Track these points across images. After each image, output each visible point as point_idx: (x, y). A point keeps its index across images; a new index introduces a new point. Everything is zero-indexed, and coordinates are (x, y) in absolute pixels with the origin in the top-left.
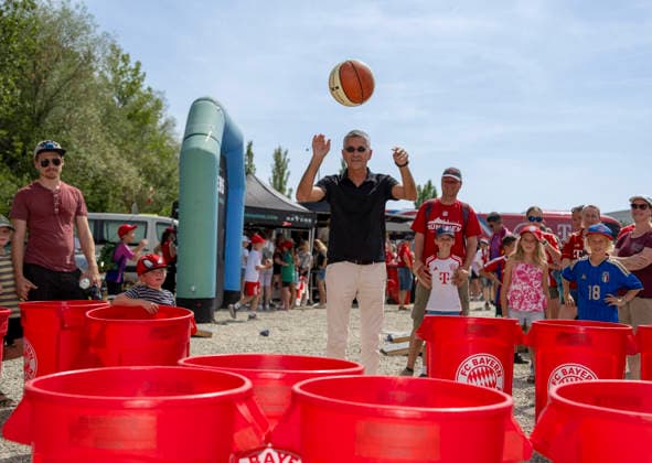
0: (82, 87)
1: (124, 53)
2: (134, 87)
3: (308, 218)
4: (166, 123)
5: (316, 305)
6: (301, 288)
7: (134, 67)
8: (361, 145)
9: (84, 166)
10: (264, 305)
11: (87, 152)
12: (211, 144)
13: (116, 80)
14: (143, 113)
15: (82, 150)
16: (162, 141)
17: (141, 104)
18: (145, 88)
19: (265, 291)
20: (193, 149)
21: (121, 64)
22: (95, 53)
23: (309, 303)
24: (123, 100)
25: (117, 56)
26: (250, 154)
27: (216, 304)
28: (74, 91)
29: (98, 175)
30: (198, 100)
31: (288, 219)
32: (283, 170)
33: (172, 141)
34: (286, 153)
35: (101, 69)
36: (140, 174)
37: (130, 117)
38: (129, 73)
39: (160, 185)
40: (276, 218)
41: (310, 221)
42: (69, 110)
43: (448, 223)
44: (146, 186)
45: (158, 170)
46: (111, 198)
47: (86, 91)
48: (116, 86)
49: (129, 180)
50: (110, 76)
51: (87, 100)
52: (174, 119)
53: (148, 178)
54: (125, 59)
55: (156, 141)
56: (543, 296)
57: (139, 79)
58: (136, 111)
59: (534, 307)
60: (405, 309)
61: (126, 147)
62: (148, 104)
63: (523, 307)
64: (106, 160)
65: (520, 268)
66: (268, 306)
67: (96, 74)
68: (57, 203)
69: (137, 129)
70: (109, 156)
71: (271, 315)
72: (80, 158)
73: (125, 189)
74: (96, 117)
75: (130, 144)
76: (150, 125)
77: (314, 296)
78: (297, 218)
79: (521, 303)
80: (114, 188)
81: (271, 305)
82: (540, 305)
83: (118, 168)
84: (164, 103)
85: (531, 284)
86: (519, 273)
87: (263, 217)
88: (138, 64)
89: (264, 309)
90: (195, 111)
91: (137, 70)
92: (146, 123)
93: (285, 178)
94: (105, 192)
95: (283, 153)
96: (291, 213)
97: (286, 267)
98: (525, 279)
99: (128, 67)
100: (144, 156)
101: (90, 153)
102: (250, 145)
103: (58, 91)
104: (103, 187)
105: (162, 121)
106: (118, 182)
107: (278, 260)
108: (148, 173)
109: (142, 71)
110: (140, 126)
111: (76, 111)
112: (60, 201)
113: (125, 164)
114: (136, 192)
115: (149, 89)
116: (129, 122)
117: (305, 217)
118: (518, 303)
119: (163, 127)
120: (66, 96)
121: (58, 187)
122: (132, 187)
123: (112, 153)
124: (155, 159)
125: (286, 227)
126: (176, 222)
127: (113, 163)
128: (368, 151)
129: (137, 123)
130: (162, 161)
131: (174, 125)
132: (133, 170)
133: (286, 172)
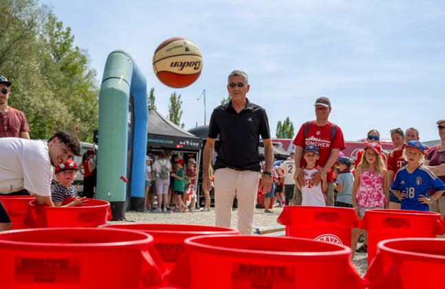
0: (27, 46)
1: (58, 21)
2: (66, 47)
3: (196, 142)
4: (89, 74)
5: (202, 209)
6: (191, 193)
7: (65, 31)
8: (240, 81)
9: (28, 106)
10: (162, 207)
11: (29, 95)
12: (123, 85)
13: (52, 41)
14: (72, 66)
15: (26, 93)
16: (86, 88)
17: (71, 60)
18: (74, 47)
19: (163, 197)
20: (109, 89)
21: (56, 29)
22: (36, 21)
23: (196, 207)
24: (58, 56)
25: (53, 23)
26: (152, 97)
27: (125, 206)
28: (20, 49)
29: (38, 112)
30: (112, 53)
31: (181, 143)
32: (178, 110)
33: (94, 87)
34: (179, 98)
35: (41, 33)
36: (70, 112)
37: (62, 69)
38: (62, 36)
39: (85, 120)
40: (172, 142)
41: (198, 144)
42: (17, 63)
43: (319, 140)
44: (74, 120)
45: (83, 108)
46: (47, 129)
47: (30, 49)
48: (52, 46)
49: (61, 116)
50: (48, 38)
51: (30, 55)
52: (95, 71)
53: (76, 115)
54: (59, 25)
55: (82, 87)
56: (383, 196)
57: (69, 40)
58: (67, 64)
59: (377, 203)
60: (269, 212)
61: (60, 92)
62: (76, 59)
63: (367, 204)
64: (44, 101)
65: (365, 174)
66: (165, 209)
67: (37, 37)
68: (5, 123)
69: (68, 78)
70: (46, 97)
71: (167, 215)
72: (25, 99)
73: (58, 123)
74: (37, 68)
75: (62, 90)
76: (77, 75)
77: (200, 202)
78: (187, 142)
79: (366, 201)
80: (50, 122)
81: (168, 209)
82: (382, 202)
83: (53, 106)
84: (88, 58)
85: (373, 187)
86: (364, 178)
87: (162, 141)
88: (69, 29)
89: (163, 211)
90: (111, 60)
91: (68, 33)
92: (74, 74)
93: (178, 116)
94: (43, 125)
95: (177, 97)
96: (183, 139)
97: (179, 180)
98: (369, 183)
99: (61, 31)
100: (72, 98)
101: (33, 96)
102: (152, 91)
103: (8, 49)
104: (42, 121)
105: (86, 72)
106: (52, 117)
107: (173, 175)
108: (75, 111)
109: (71, 34)
110: (70, 76)
111: (22, 64)
112: (8, 121)
113: (58, 104)
114: (66, 125)
115: (77, 48)
116: (62, 73)
117: (193, 142)
118: (363, 200)
119: (87, 77)
120: (14, 52)
121: (6, 111)
122: (63, 121)
123: (49, 96)
124: (81, 100)
125: (179, 149)
126: (96, 146)
127: (50, 103)
128: (246, 86)
129: (67, 74)
130: (86, 101)
131: (95, 75)
132: (64, 108)
133: (179, 111)
